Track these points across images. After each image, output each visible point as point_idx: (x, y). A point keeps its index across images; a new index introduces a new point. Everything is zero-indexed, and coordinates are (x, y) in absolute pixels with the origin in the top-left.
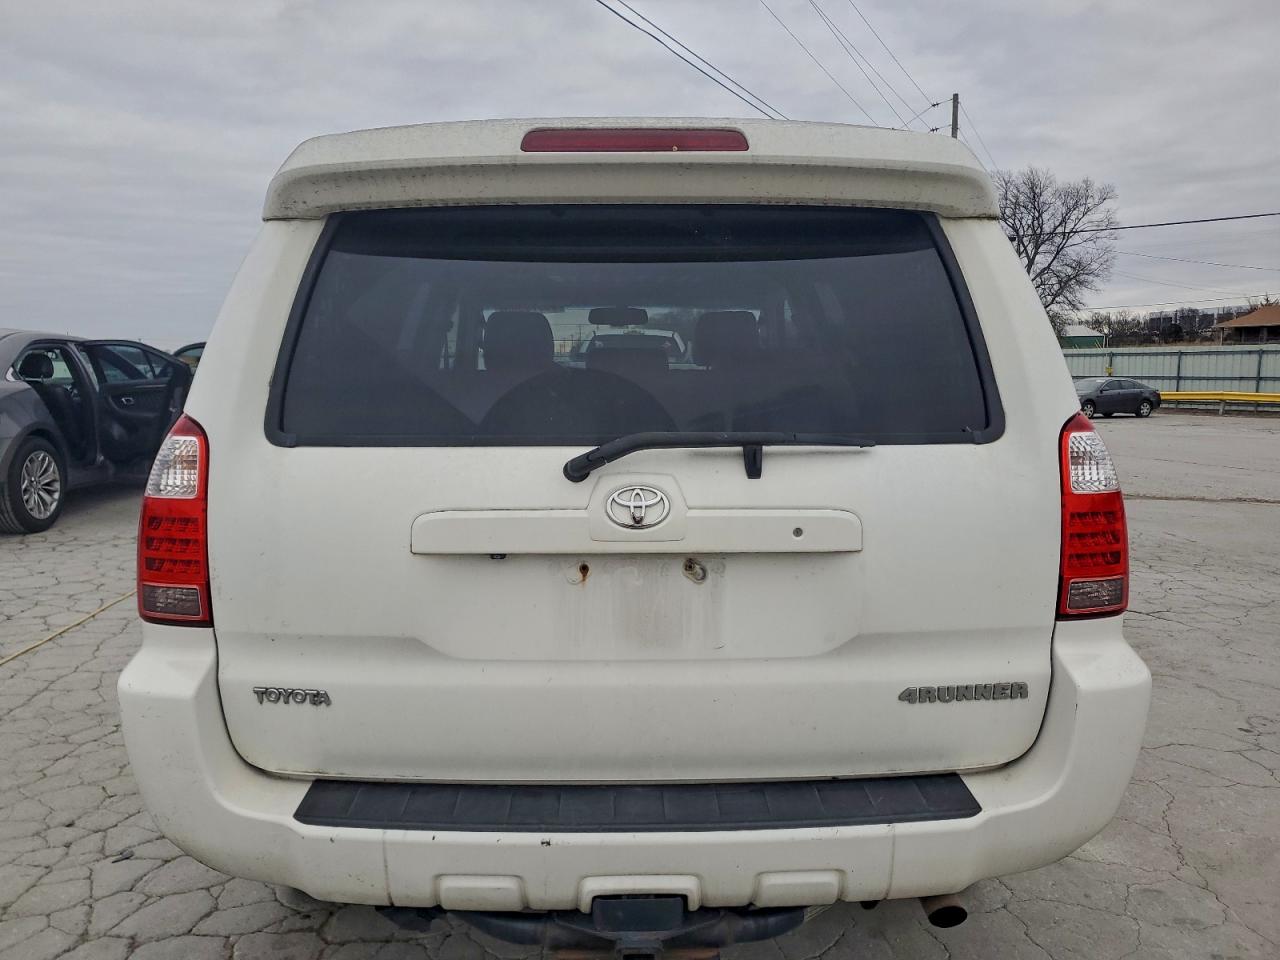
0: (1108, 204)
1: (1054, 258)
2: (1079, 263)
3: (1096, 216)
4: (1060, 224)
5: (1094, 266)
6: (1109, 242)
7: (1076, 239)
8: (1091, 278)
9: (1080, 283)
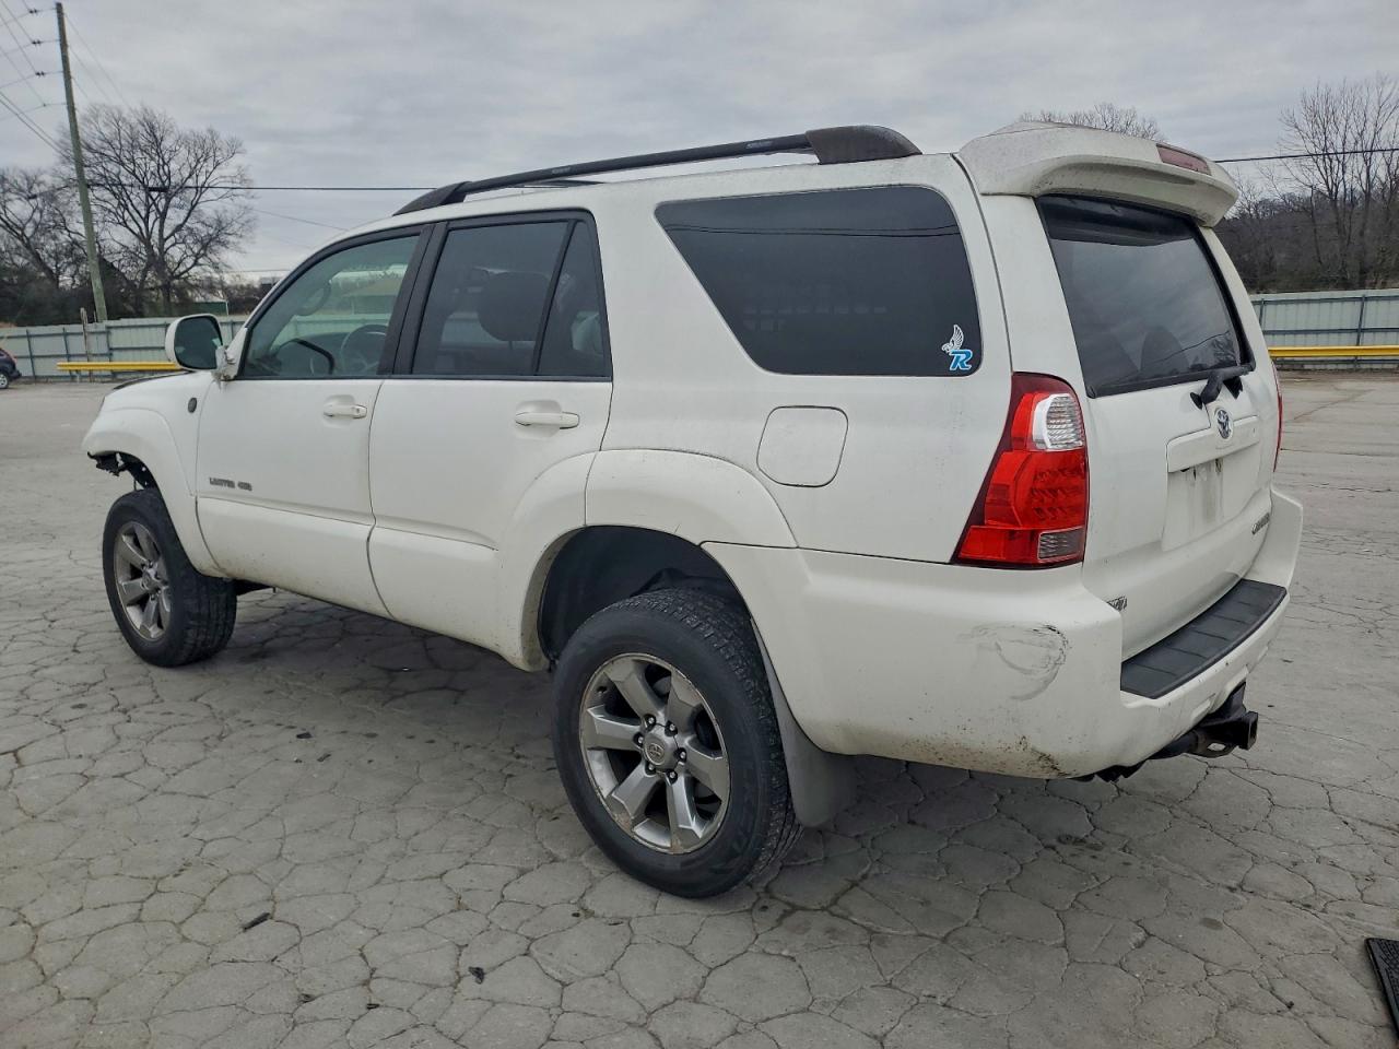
0: (237, 160)
1: (189, 215)
2: (219, 222)
3: (228, 170)
4: (190, 176)
5: (236, 226)
6: (246, 202)
7: (209, 194)
8: (231, 238)
9: (224, 244)
